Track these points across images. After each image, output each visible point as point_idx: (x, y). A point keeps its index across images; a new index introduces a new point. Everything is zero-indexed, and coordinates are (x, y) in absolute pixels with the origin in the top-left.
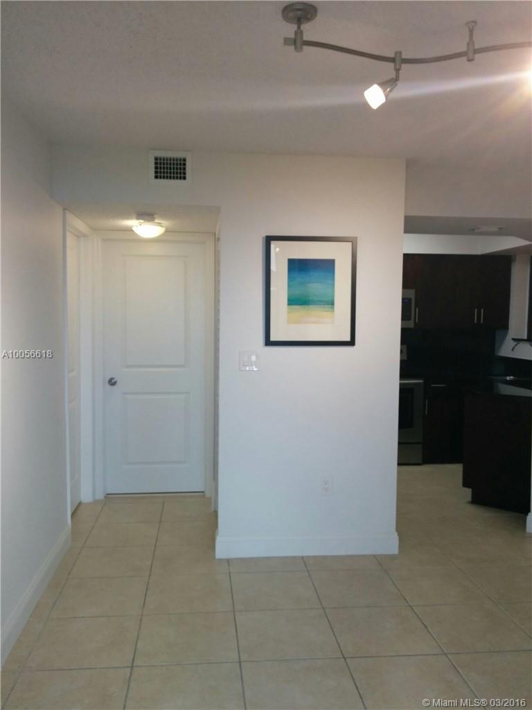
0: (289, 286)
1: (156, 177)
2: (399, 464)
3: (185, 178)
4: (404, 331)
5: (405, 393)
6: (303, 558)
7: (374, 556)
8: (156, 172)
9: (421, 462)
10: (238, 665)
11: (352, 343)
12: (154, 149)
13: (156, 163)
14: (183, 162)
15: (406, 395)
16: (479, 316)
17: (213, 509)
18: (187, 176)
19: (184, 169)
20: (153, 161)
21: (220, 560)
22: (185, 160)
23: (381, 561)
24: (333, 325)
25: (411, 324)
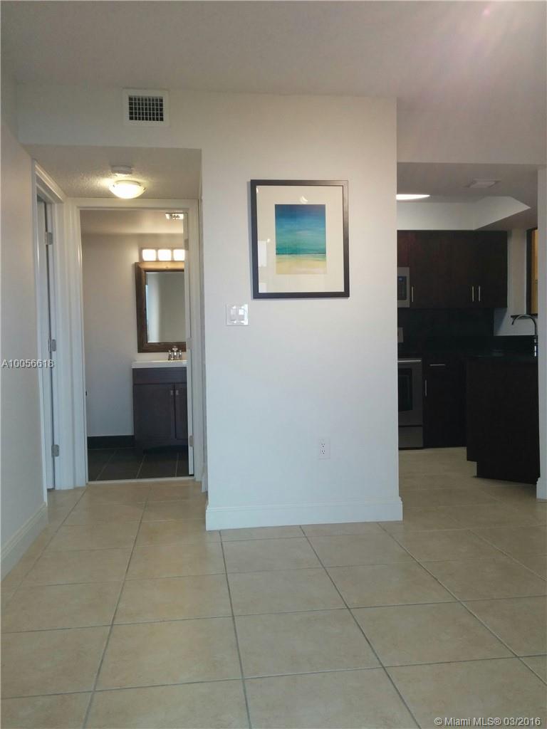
0: (277, 234)
1: (131, 118)
2: (400, 449)
3: (162, 119)
4: (400, 310)
5: (404, 373)
6: (300, 526)
7: (378, 523)
8: (131, 113)
9: (421, 445)
10: (231, 619)
11: (345, 294)
12: (127, 88)
13: (131, 104)
14: (159, 102)
15: (404, 375)
16: (476, 293)
17: (203, 490)
18: (165, 117)
19: (161, 110)
20: (127, 101)
21: (211, 532)
22: (161, 100)
23: (384, 527)
24: (327, 276)
25: (407, 304)
